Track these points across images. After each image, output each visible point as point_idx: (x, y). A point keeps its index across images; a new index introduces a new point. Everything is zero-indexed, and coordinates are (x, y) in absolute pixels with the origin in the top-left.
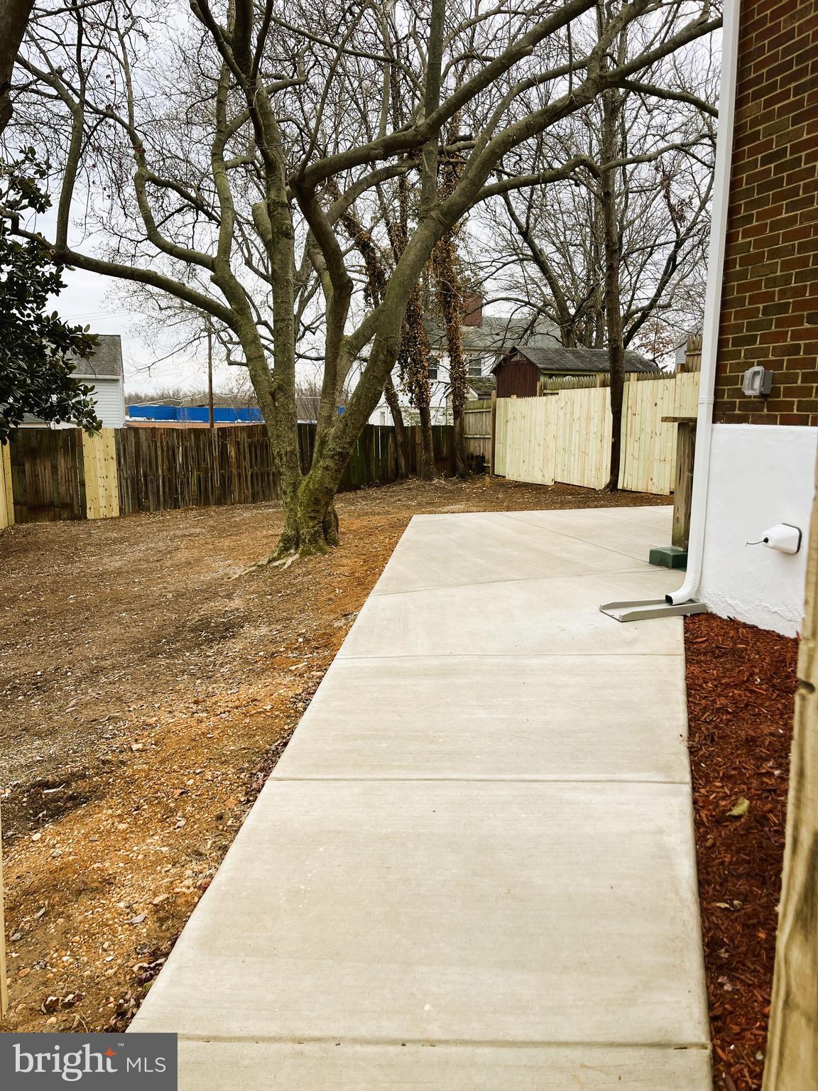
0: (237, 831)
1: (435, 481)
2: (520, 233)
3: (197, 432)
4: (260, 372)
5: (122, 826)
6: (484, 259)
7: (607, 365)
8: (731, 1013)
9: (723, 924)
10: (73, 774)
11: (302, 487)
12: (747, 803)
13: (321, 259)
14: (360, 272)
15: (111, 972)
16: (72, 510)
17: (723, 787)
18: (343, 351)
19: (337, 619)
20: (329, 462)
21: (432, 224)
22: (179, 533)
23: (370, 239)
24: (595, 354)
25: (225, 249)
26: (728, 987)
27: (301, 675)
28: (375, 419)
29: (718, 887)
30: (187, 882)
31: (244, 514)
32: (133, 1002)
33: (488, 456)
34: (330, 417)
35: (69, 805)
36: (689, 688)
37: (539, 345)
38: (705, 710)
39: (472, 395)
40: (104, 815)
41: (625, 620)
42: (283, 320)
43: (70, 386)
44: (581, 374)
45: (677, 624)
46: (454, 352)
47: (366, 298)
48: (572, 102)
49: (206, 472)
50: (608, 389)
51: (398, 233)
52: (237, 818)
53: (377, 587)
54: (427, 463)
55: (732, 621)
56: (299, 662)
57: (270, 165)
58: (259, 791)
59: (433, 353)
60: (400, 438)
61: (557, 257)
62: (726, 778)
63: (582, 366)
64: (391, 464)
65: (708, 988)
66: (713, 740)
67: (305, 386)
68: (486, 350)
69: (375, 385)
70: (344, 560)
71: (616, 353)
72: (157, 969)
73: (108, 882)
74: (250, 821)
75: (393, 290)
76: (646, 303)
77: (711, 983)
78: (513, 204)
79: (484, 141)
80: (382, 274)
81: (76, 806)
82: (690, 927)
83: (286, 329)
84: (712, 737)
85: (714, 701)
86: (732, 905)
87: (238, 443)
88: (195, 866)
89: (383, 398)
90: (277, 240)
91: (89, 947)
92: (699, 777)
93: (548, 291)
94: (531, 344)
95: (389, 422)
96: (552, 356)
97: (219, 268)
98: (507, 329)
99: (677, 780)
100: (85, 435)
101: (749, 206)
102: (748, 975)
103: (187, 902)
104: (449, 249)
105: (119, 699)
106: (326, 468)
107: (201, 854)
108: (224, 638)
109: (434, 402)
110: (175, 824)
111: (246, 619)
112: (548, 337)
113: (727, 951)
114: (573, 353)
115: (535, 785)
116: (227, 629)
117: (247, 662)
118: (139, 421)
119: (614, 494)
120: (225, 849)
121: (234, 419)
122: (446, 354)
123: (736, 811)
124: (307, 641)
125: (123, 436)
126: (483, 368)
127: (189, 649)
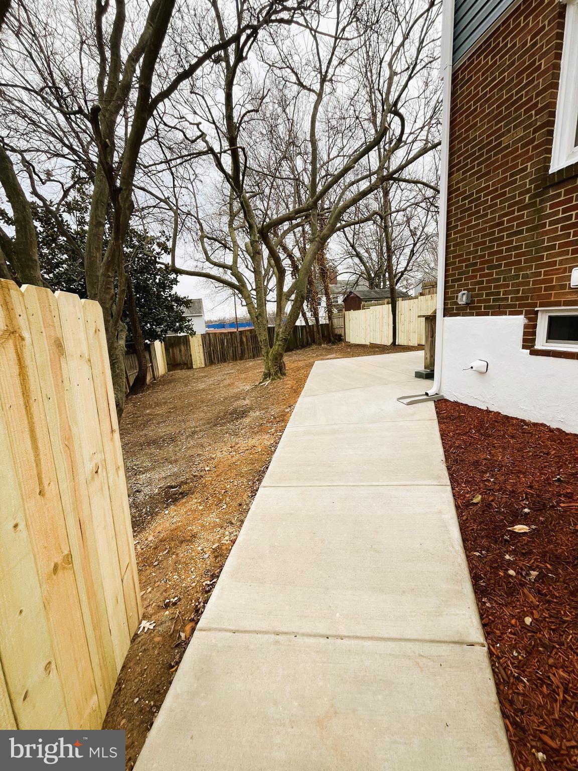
0: (248, 512)
1: (323, 345)
2: (351, 246)
3: (231, 333)
4: (252, 309)
5: (201, 508)
6: (337, 257)
7: (389, 295)
8: (493, 622)
9: (479, 566)
10: (182, 482)
11: (270, 353)
12: (480, 497)
13: (273, 262)
14: (289, 267)
15: (194, 584)
16: (188, 366)
17: (466, 487)
18: (284, 298)
19: (287, 408)
20: (280, 343)
21: (316, 243)
22: (226, 372)
23: (292, 253)
24: (383, 291)
25: (235, 262)
26: (488, 605)
27: (273, 435)
28: (298, 323)
29: (473, 543)
30: (227, 538)
31: (250, 363)
32: (202, 604)
33: (343, 334)
34: (280, 325)
35: (180, 496)
36: (442, 435)
37: (361, 289)
38: (451, 447)
39: (335, 311)
40: (193, 502)
41: (409, 404)
42: (259, 287)
43: (182, 319)
44: (378, 300)
45: (431, 405)
46: (327, 295)
47: (292, 276)
48: (371, 188)
49: (235, 349)
50: (390, 305)
51: (303, 251)
52: (247, 505)
53: (302, 393)
54: (319, 339)
55: (456, 403)
56: (271, 428)
57: (251, 227)
58: (257, 491)
59: (319, 296)
60: (308, 330)
61: (366, 255)
62: (467, 482)
63: (378, 297)
64: (305, 340)
65: (478, 605)
66: (457, 462)
67: (271, 312)
68: (339, 293)
69: (297, 309)
70: (288, 382)
71: (392, 290)
72: (213, 585)
73: (194, 536)
74: (253, 507)
75: (302, 273)
76: (403, 269)
77: (479, 601)
78: (347, 235)
79: (335, 208)
80: (297, 266)
81: (183, 497)
82: (463, 567)
83: (261, 291)
84: (456, 461)
85: (454, 443)
86: (481, 553)
87: (247, 336)
88: (230, 529)
89: (301, 314)
90: (255, 255)
91: (185, 570)
92: (454, 481)
93: (363, 268)
94: (357, 289)
95: (304, 324)
96: (366, 293)
97: (233, 269)
98: (347, 284)
99: (444, 484)
100: (190, 337)
101: (456, 221)
102: (498, 598)
103: (226, 548)
104: (323, 255)
105: (202, 445)
106: (279, 345)
107: (232, 524)
108: (242, 417)
109: (320, 315)
110: (222, 507)
111: (251, 408)
112: (364, 286)
113: (484, 582)
114: (374, 291)
115: (378, 487)
116: (243, 414)
117: (251, 428)
118: (212, 330)
119: (395, 347)
120: (242, 522)
121: (245, 327)
122: (324, 296)
123: (475, 501)
124: (275, 418)
125: (203, 336)
126: (338, 300)
127: (229, 422)
